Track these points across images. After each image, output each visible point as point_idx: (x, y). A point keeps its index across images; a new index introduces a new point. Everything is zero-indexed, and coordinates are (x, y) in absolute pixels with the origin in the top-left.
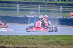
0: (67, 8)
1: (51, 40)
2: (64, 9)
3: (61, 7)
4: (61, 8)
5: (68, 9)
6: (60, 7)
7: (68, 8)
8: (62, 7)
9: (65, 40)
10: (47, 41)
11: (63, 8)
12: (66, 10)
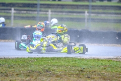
0: (22, 12)
1: (33, 66)
2: (17, 13)
3: (13, 9)
4: (13, 11)
5: (25, 14)
6: (11, 10)
7: (25, 12)
8: (15, 10)
9: (58, 66)
10: (26, 68)
11: (15, 12)
12: (22, 15)
